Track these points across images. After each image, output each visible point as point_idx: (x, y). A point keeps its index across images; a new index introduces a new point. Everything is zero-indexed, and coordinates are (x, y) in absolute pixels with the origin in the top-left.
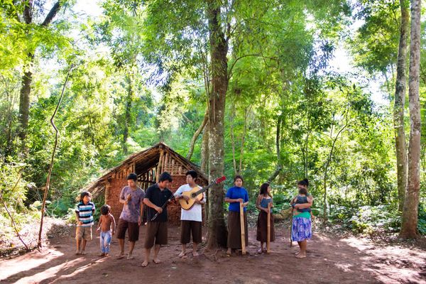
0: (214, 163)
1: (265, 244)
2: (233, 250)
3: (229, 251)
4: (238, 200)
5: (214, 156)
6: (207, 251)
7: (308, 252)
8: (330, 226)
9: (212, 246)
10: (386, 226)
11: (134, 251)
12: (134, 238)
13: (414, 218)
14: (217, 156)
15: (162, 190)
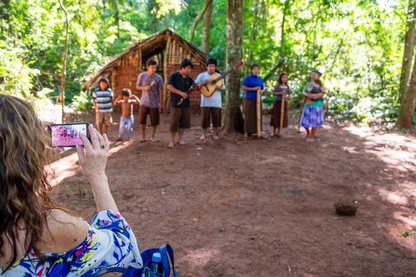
0: (233, 51)
1: (277, 130)
2: (249, 134)
3: (246, 135)
4: (255, 89)
5: (233, 44)
6: (225, 135)
7: (315, 137)
8: (332, 116)
9: (229, 131)
10: (383, 117)
11: (156, 135)
12: (155, 123)
13: (411, 110)
14: (236, 44)
15: (184, 77)
